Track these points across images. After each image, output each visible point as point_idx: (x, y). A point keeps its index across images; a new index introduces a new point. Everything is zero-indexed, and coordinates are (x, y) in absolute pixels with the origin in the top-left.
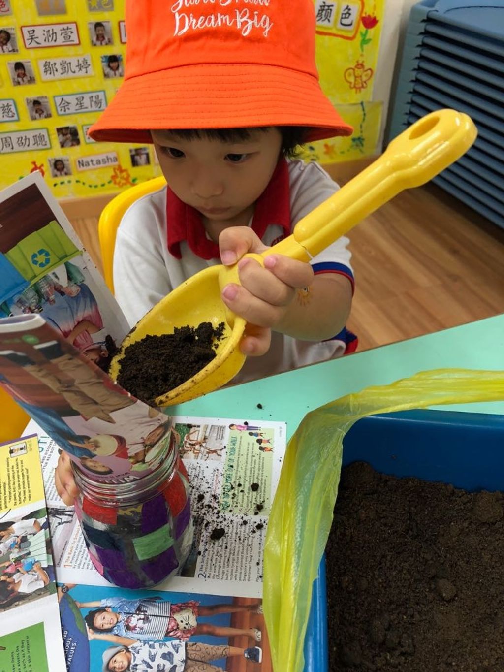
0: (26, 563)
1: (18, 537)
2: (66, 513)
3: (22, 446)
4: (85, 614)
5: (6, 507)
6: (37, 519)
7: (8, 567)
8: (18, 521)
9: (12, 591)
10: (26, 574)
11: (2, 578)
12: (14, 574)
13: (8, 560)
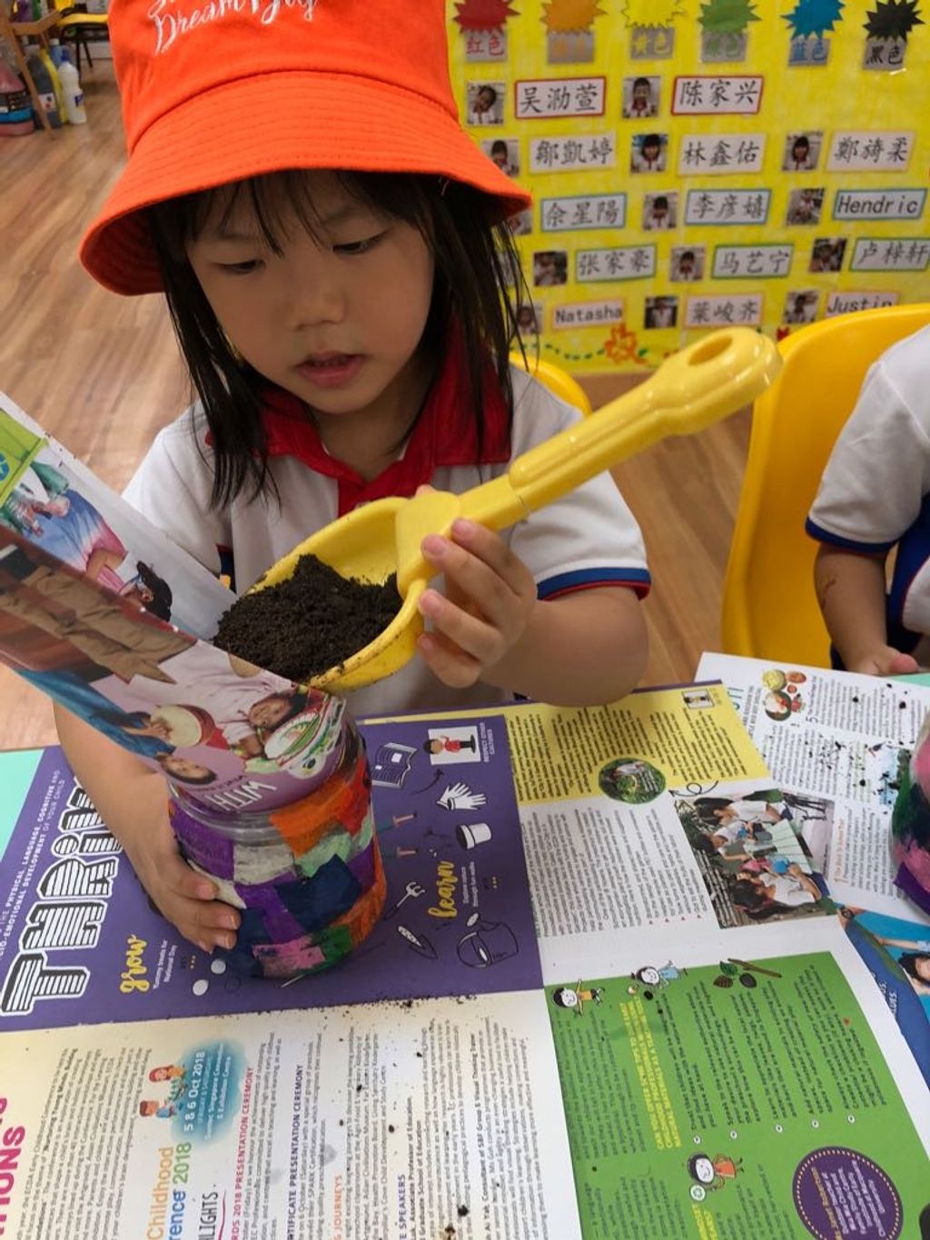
0: (774, 862)
1: (746, 822)
2: (812, 805)
3: (703, 694)
4: (897, 956)
5: (708, 776)
6: (769, 802)
7: (746, 862)
8: (738, 800)
9: (764, 897)
10: (780, 877)
11: (742, 876)
12: (760, 873)
13: (744, 853)
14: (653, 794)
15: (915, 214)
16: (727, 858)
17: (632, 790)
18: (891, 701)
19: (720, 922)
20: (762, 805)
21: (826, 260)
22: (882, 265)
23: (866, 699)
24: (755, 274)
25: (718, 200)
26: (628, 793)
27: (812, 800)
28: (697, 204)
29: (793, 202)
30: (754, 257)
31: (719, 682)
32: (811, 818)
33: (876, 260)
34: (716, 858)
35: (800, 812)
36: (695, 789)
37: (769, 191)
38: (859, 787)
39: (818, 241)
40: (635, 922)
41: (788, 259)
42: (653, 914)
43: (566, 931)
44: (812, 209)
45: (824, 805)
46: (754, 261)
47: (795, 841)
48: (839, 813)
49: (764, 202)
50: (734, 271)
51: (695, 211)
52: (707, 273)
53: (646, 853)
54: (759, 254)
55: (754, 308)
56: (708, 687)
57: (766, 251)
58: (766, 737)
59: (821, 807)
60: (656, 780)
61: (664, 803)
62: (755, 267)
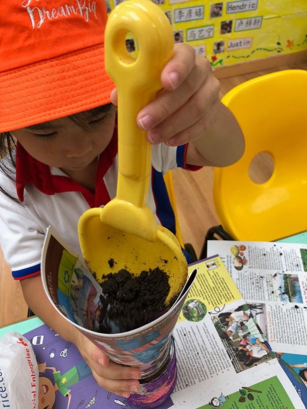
0: (250, 339)
1: (238, 322)
2: (258, 307)
3: (213, 262)
4: (298, 372)
5: (221, 303)
6: (244, 311)
7: (241, 341)
8: (233, 312)
9: (250, 356)
10: (253, 346)
11: (240, 348)
12: (246, 345)
13: (239, 337)
14: (203, 315)
15: (255, 8)
16: (234, 341)
17: (195, 315)
18: (277, 253)
19: (236, 370)
20: (241, 313)
21: (226, 29)
22: (245, 28)
23: (268, 253)
24: (202, 38)
25: (185, 12)
26: (194, 317)
27: (257, 305)
28: (178, 15)
29: (212, 9)
30: (201, 31)
31: (217, 256)
32: (258, 314)
33: (243, 27)
34: (230, 342)
35: (254, 311)
36: (217, 309)
37: (203, 6)
38: (272, 294)
39: (222, 22)
40: (206, 377)
41: (212, 31)
42: (212, 372)
43: (182, 388)
44: (219, 11)
45: (262, 306)
46: (201, 33)
47: (256, 328)
48: (268, 309)
49: (202, 10)
50: (194, 38)
51: (178, 17)
52: (185, 40)
53: (205, 345)
54: (202, 30)
55: (203, 50)
56: (214, 259)
57: (205, 29)
58: (237, 280)
59: (261, 307)
60: (203, 308)
61: (207, 319)
62: (201, 35)
